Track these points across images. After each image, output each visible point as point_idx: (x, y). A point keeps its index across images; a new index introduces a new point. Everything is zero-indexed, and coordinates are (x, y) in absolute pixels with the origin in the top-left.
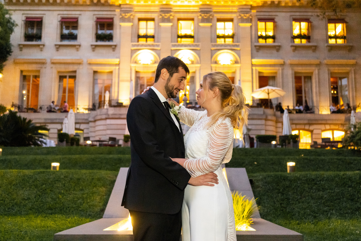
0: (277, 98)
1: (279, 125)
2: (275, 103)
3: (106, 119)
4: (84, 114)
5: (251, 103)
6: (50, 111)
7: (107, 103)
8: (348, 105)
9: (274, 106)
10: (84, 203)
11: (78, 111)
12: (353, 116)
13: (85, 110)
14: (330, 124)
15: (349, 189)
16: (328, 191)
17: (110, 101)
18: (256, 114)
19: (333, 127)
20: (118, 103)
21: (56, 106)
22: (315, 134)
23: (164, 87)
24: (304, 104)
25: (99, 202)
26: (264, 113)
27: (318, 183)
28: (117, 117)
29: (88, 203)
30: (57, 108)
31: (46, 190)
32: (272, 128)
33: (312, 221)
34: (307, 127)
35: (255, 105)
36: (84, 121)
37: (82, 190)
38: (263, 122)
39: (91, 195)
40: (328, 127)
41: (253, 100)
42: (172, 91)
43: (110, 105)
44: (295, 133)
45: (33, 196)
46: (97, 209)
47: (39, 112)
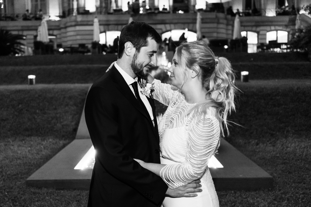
0: (228, 3)
1: (230, 27)
2: (226, 7)
3: (75, 25)
4: (55, 21)
5: (204, 7)
6: (26, 18)
7: (75, 11)
8: (293, 7)
9: (225, 9)
10: (57, 123)
11: (50, 19)
12: (299, 19)
13: (56, 17)
14: (275, 25)
15: (303, 104)
16: (283, 106)
17: (78, 9)
18: (209, 18)
19: (277, 28)
20: (85, 10)
21: (31, 14)
22: (261, 35)
23: (131, 66)
24: (252, 8)
25: (72, 122)
26: (217, 17)
27: (273, 98)
28: (85, 23)
29: (61, 122)
30: (31, 16)
31: (22, 110)
32: (224, 31)
33: (270, 140)
34: (254, 29)
35: (208, 9)
36: (56, 28)
37: (55, 109)
38: (215, 25)
39: (63, 114)
40: (273, 28)
41: (207, 5)
42: (141, 70)
43: (79, 13)
44: (243, 34)
45: (11, 116)
46: (71, 129)
47: (15, 20)
